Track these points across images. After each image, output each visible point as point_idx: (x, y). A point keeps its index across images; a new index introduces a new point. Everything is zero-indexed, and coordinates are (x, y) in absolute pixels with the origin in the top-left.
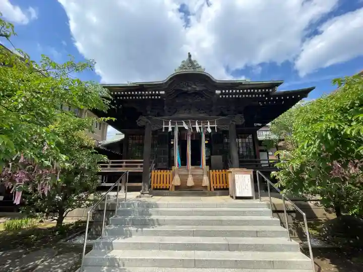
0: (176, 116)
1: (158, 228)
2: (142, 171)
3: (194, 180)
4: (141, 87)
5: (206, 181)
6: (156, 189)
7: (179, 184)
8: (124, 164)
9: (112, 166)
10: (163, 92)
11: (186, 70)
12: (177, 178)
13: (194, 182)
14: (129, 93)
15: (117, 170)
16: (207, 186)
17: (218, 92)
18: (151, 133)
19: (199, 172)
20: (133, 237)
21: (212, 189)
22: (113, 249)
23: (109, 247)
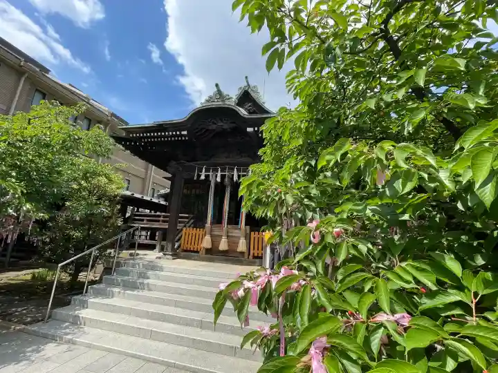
0: (213, 161)
1: (145, 293)
2: (167, 227)
3: (229, 244)
4: (161, 127)
5: (242, 246)
6: (186, 251)
7: (209, 246)
8: (162, 219)
9: (148, 220)
10: (185, 133)
11: (214, 103)
12: (208, 238)
13: (229, 245)
14: (148, 134)
15: (153, 225)
16: (244, 253)
17: (250, 130)
18: (183, 181)
19: (236, 233)
20: (115, 298)
21: (251, 257)
22: (87, 308)
23: (84, 305)
